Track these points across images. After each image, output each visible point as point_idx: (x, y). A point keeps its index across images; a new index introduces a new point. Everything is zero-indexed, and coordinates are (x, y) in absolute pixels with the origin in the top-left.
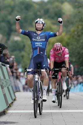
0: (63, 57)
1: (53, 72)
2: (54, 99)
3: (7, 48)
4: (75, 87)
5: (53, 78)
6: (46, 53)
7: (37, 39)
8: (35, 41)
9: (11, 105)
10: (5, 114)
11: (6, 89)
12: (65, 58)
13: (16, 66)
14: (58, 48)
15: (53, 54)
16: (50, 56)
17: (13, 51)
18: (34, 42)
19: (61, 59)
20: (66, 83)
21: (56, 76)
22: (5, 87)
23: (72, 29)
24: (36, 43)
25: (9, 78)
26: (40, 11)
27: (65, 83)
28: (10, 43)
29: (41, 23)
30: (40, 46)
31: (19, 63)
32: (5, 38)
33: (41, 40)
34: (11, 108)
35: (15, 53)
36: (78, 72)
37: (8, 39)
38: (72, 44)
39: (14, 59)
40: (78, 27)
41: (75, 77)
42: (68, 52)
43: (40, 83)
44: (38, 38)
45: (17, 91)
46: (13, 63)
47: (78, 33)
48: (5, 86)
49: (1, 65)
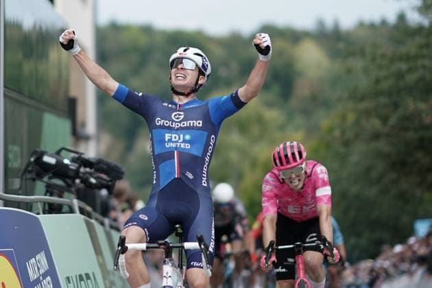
6: (205, 180)
7: (173, 121)
8: (163, 127)
18: (161, 130)
33: (186, 124)
42: (326, 177)
44: (177, 117)
49: (108, 228)
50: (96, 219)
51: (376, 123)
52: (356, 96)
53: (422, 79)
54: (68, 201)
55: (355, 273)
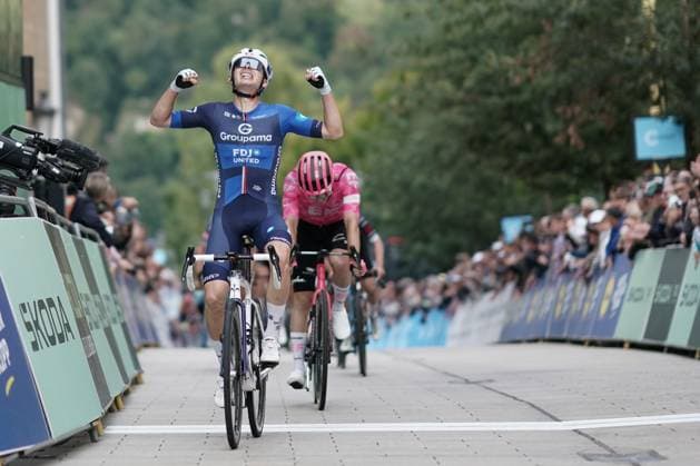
0: (338, 202)
1: (295, 264)
2: (296, 375)
3: (103, 165)
4: (388, 327)
5: (297, 287)
6: (273, 189)
7: (240, 135)
8: (230, 142)
9: (120, 400)
10: (96, 441)
11: (98, 336)
12: (343, 208)
13: (144, 239)
14: (317, 176)
15: (294, 191)
16: (284, 200)
17: (130, 176)
18: (228, 146)
19: (327, 210)
20: (348, 311)
21: (311, 279)
22: (97, 327)
23: (379, 84)
24: (235, 152)
25: (113, 291)
26: (242, 11)
27: (345, 311)
28: (115, 141)
29: (254, 65)
30: (251, 161)
31: (153, 227)
32: (97, 124)
33: (256, 138)
34: (119, 416)
35: (138, 185)
36: (401, 264)
37: (110, 127)
38: (376, 150)
39: (136, 211)
40: (402, 78)
41: (390, 286)
42: (356, 184)
43: (253, 307)
44: (245, 130)
45: (146, 346)
46: (130, 229)
47: (402, 100)
48: (96, 323)
49: (79, 237)
50: (62, 225)
51: (447, 86)
52: (419, 49)
53: (508, 24)
54: (22, 199)
55: (422, 292)
